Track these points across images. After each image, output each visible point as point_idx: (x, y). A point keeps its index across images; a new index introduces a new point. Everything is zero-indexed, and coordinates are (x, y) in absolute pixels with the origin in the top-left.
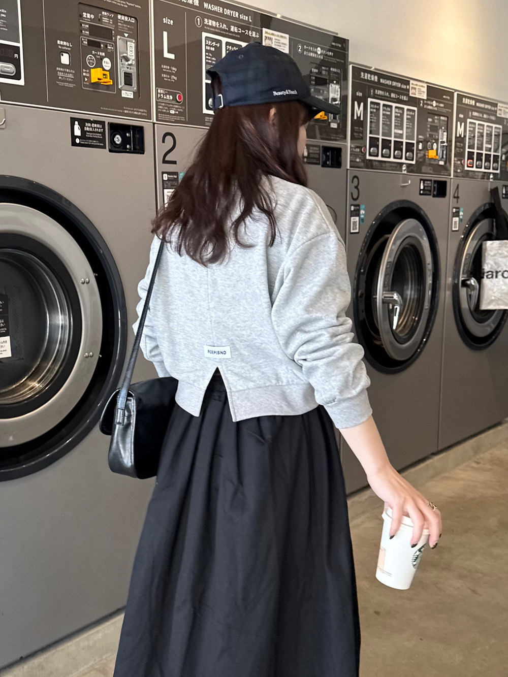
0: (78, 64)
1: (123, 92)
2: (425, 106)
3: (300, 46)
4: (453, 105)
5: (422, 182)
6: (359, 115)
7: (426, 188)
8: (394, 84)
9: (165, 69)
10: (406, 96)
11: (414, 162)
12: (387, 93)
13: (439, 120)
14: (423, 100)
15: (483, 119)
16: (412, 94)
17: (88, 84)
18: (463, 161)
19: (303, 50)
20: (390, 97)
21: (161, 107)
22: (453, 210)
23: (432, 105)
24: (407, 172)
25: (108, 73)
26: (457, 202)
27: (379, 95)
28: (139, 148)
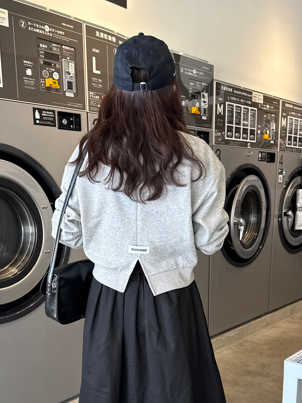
0: (37, 75)
1: (66, 93)
2: (262, 108)
3: (182, 68)
4: (279, 108)
5: (260, 153)
6: (220, 112)
7: (262, 157)
8: (243, 94)
9: (94, 80)
10: (250, 101)
11: (255, 141)
12: (239, 99)
13: (271, 116)
14: (261, 104)
15: (298, 117)
16: (254, 100)
17: (44, 87)
18: (285, 141)
19: (184, 70)
20: (240, 102)
21: (91, 103)
22: (279, 170)
23: (266, 107)
24: (251, 147)
25: (57, 82)
26: (282, 166)
27: (233, 100)
28: (78, 128)
